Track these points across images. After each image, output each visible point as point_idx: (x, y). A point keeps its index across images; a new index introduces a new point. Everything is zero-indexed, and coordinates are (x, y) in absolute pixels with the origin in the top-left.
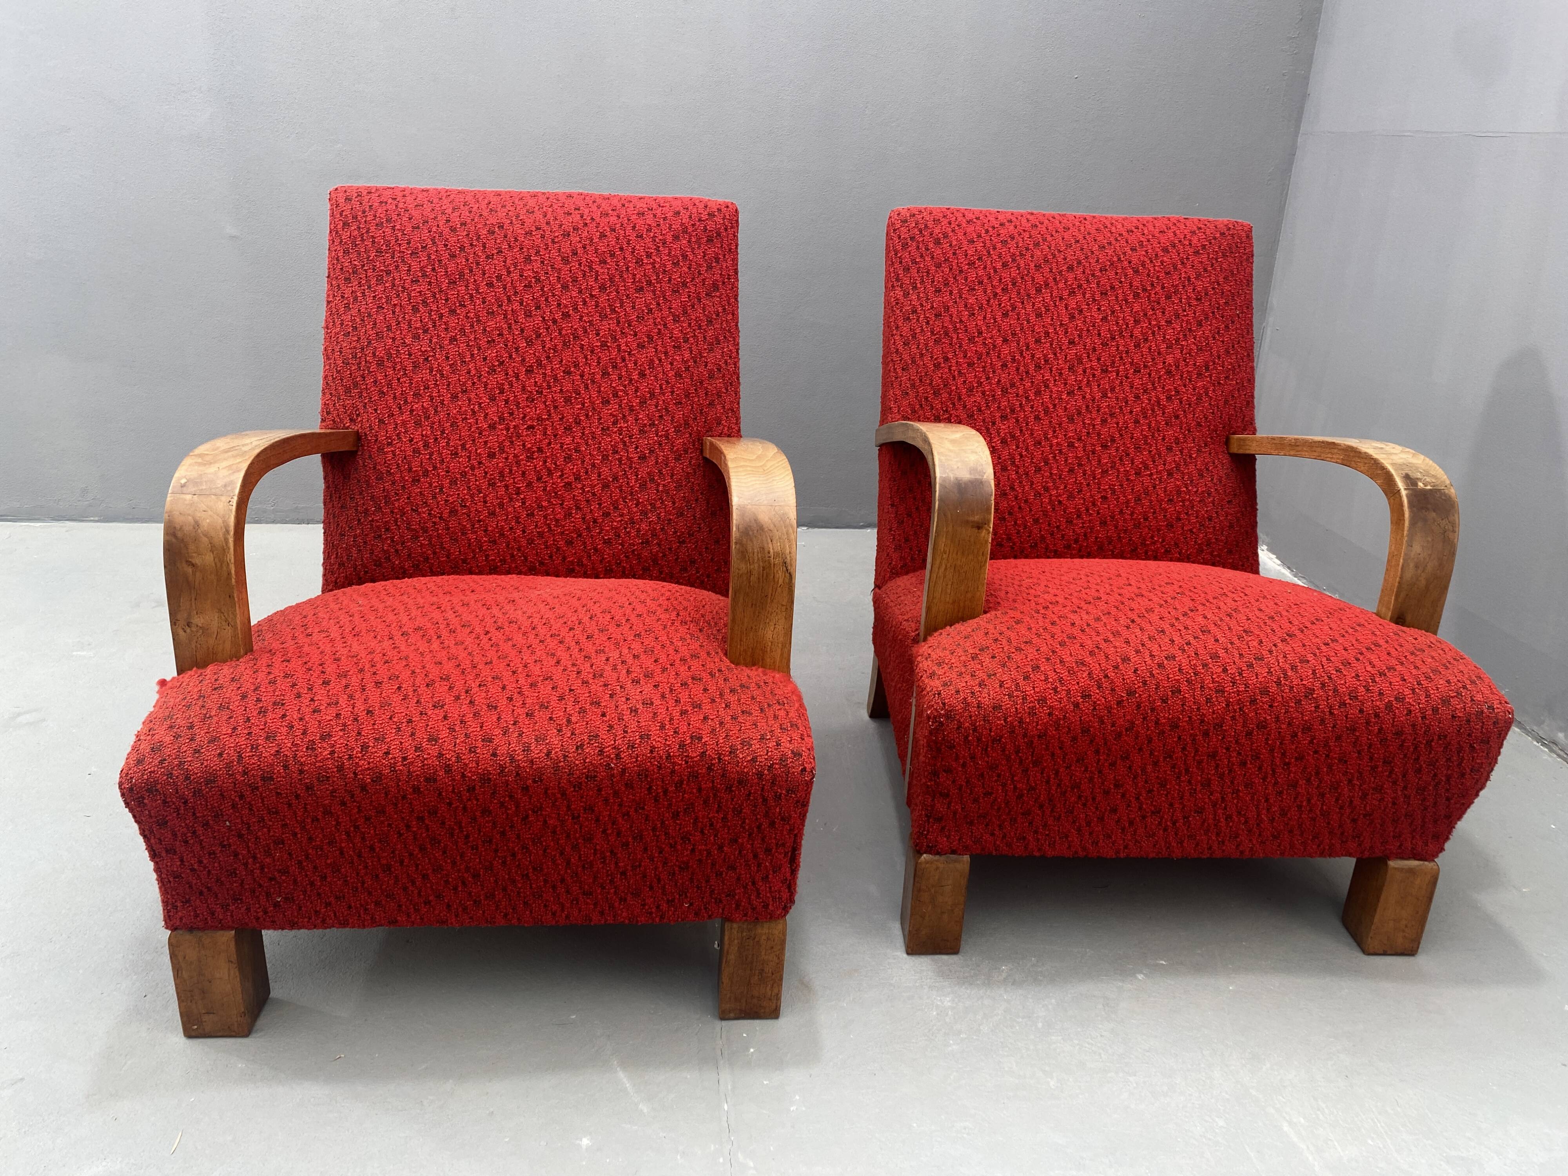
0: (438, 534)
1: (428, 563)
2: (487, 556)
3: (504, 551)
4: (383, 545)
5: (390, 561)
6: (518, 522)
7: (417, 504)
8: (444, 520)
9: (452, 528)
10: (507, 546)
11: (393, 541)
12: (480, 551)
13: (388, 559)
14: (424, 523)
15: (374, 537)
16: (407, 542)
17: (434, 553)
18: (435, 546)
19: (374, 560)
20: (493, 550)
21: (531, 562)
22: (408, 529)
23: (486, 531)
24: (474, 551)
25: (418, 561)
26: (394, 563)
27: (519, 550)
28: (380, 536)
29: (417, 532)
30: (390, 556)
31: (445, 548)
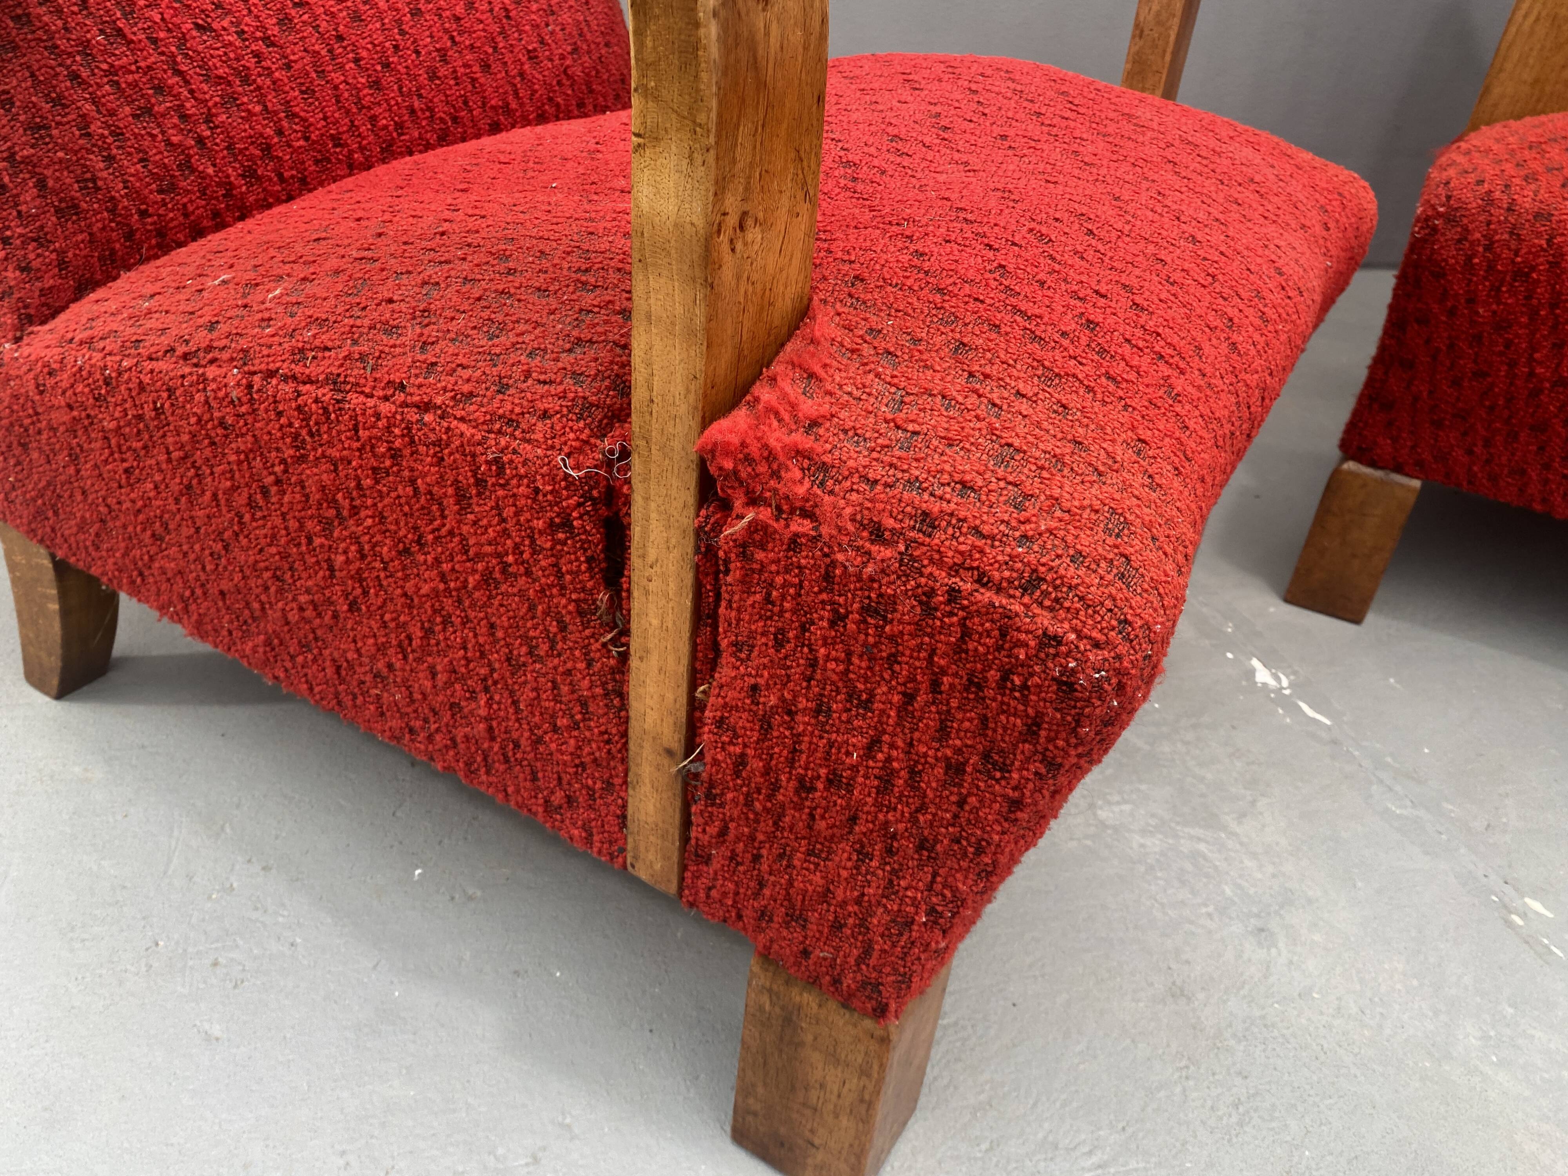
0: (274, 83)
1: (272, 158)
2: (373, 119)
3: (397, 104)
4: (163, 133)
5: (193, 170)
6: (402, 32)
7: (203, 11)
8: (273, 44)
9: (295, 61)
10: (400, 88)
11: (184, 117)
12: (360, 110)
13: (187, 165)
14: (237, 59)
15: (134, 116)
16: (216, 115)
17: (280, 132)
18: (276, 113)
19: (156, 177)
20: (379, 104)
21: (441, 119)
22: (207, 79)
23: (357, 60)
24: (348, 112)
25: (251, 158)
26: (203, 176)
27: (420, 96)
28: (148, 110)
29: (229, 84)
30: (190, 157)
31: (295, 115)
